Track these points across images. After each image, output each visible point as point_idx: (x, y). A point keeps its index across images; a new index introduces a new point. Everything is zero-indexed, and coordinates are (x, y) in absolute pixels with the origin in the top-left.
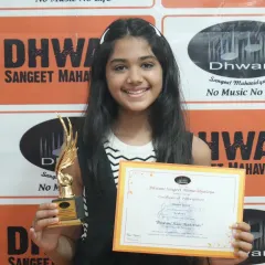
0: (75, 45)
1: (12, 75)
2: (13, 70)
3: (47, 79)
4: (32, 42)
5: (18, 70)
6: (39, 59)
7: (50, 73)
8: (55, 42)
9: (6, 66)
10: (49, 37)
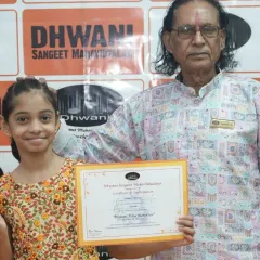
0: (84, 30)
1: (37, 53)
2: (38, 49)
3: (63, 56)
4: (52, 28)
5: (42, 49)
6: (57, 41)
7: (66, 51)
8: (70, 28)
9: (33, 46)
10: (65, 24)
